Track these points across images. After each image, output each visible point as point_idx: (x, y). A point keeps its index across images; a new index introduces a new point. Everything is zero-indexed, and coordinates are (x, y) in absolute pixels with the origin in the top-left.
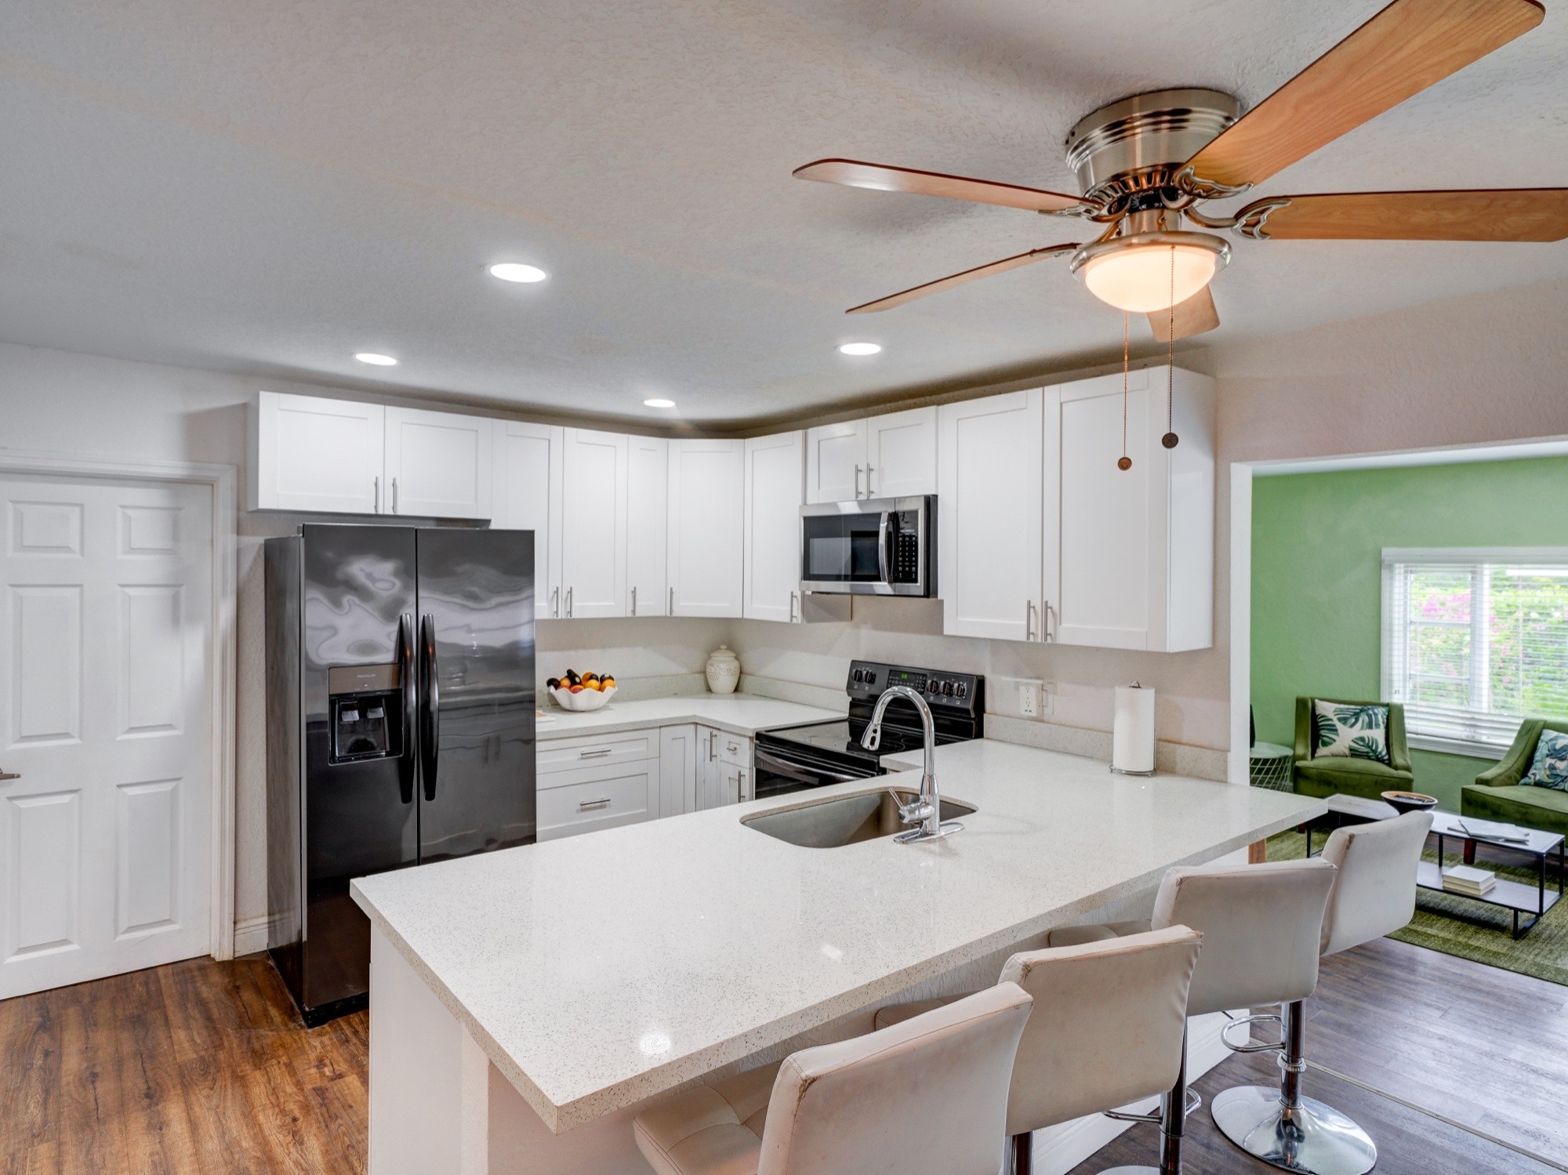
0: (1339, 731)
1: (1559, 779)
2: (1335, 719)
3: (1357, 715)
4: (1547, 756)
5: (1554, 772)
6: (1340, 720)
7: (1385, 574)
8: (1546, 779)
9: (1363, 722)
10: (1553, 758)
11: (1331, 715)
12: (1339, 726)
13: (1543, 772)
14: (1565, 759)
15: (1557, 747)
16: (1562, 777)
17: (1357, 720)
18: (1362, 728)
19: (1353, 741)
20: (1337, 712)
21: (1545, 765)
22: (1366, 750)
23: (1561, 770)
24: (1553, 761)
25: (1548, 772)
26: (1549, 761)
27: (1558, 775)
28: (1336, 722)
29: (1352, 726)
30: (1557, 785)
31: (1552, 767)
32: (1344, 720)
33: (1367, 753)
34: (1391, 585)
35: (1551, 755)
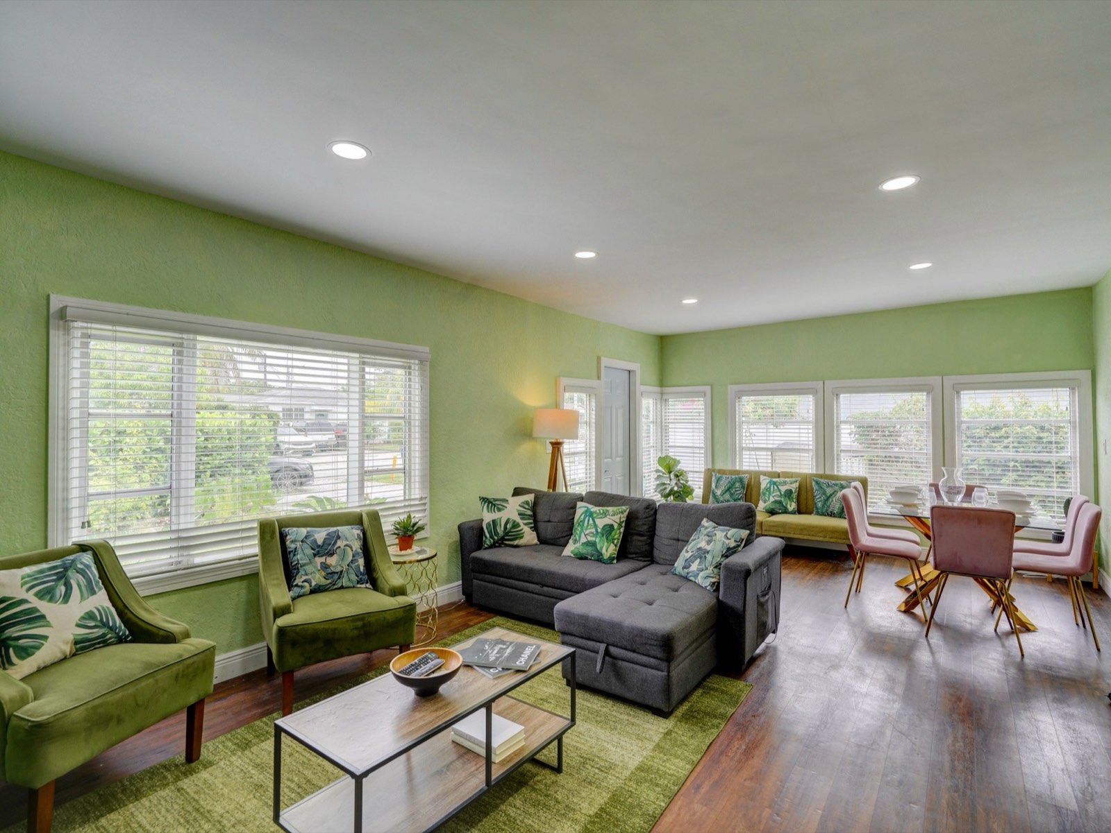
0: (48, 618)
1: (336, 577)
2: (30, 596)
3: (62, 576)
4: (315, 555)
5: (329, 571)
6: (40, 595)
7: (56, 337)
8: (324, 582)
9: (79, 585)
10: (322, 556)
11: (21, 594)
12: (44, 607)
13: (318, 575)
14: (334, 554)
15: (320, 542)
16: (337, 573)
17: (68, 586)
18: (83, 598)
19: (78, 625)
20: (31, 583)
21: (316, 567)
22: (98, 632)
23: (334, 567)
24: (322, 559)
25: (323, 574)
26: (319, 560)
27: (334, 573)
28: (35, 602)
29: (67, 597)
30: (334, 585)
31: (325, 566)
32: (47, 594)
33: (104, 635)
34: (67, 355)
35: (318, 553)
